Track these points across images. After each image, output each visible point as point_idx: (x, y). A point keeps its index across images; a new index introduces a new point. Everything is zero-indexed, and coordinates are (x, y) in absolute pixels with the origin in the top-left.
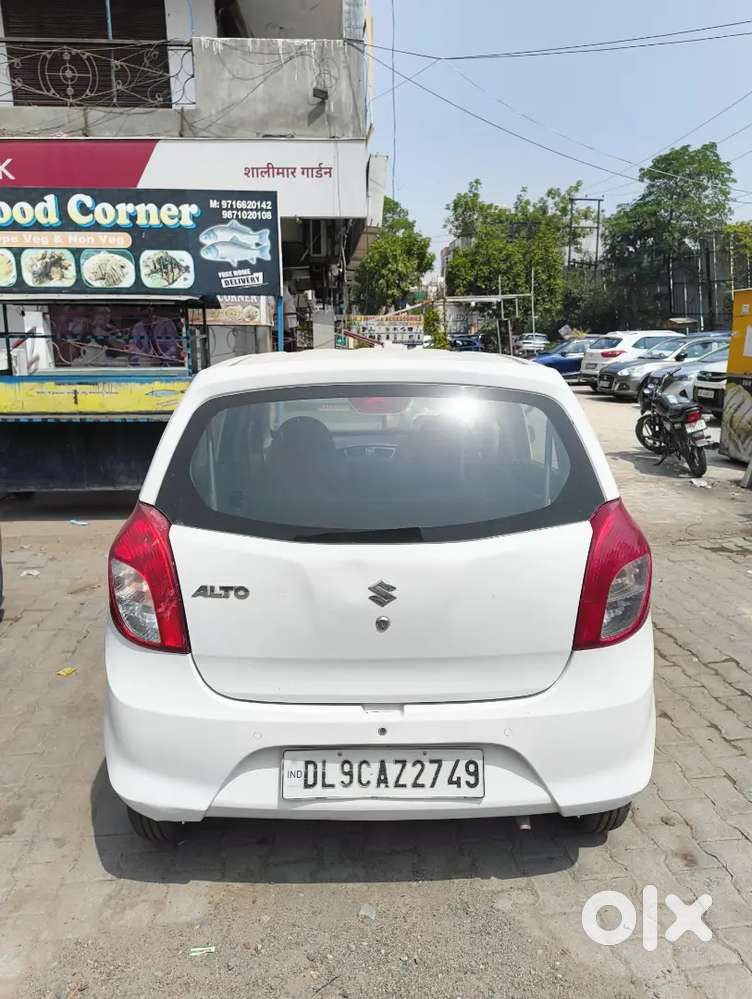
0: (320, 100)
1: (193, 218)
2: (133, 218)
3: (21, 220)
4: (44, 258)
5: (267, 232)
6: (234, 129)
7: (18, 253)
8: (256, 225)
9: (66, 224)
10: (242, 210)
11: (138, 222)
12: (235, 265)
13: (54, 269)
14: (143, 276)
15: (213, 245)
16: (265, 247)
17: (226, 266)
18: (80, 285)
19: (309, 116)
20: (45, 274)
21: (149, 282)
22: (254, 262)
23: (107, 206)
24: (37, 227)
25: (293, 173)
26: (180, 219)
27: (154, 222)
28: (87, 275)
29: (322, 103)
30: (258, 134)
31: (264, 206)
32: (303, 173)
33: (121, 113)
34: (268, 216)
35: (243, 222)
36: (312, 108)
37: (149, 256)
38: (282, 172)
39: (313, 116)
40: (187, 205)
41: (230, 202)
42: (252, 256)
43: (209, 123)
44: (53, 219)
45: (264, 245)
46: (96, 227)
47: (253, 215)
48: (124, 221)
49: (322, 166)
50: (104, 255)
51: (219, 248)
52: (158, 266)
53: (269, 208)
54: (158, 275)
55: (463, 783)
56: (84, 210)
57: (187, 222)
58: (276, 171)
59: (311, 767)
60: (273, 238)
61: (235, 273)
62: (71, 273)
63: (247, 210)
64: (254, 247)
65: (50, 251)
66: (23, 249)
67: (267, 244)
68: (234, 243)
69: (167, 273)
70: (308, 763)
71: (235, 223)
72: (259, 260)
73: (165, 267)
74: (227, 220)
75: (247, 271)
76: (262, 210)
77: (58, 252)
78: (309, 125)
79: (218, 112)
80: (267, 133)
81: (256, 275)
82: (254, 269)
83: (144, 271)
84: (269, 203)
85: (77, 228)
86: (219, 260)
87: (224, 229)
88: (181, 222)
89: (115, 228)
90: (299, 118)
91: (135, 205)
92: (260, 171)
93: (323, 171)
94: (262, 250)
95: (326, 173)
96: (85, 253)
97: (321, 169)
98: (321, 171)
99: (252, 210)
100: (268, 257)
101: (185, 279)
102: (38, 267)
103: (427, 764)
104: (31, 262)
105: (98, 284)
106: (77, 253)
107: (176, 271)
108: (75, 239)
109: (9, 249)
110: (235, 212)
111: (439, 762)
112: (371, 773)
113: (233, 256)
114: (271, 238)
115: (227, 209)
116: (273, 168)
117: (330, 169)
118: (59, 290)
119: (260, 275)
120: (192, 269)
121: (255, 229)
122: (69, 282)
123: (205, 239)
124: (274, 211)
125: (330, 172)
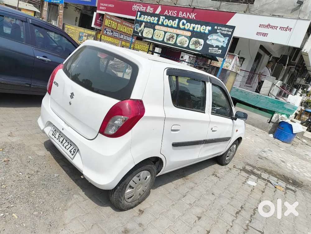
0: (299, 5)
1: (209, 31)
2: (194, 28)
3: (169, 25)
4: (170, 35)
5: (228, 38)
6: (263, 12)
7: (165, 32)
8: (225, 35)
9: (178, 28)
10: (223, 30)
11: (194, 30)
12: (214, 46)
13: (171, 39)
14: (190, 45)
15: (211, 39)
16: (226, 43)
17: (212, 46)
18: (175, 44)
19: (292, 10)
20: (169, 40)
21: (191, 47)
22: (220, 47)
23: (189, 24)
24: (172, 27)
25: (276, 28)
26: (205, 30)
27: (198, 30)
28: (177, 42)
29: (300, 6)
30: (271, 14)
31: (230, 30)
32: (280, 29)
33: (230, 4)
34: (230, 33)
35: (222, 34)
36: (294, 7)
37: (194, 39)
38: (272, 27)
39: (294, 10)
40: (208, 27)
41: (220, 27)
42: (220, 45)
43: (255, 9)
44: (176, 26)
45: (225, 42)
46: (184, 29)
47: (225, 32)
48: (191, 29)
49: (288, 27)
50: (183, 37)
51: (212, 40)
52: (194, 43)
53: (231, 31)
54: (193, 45)
55: (71, 153)
56: (183, 24)
57: (207, 32)
58: (270, 27)
59: (55, 131)
60: (229, 41)
61: (214, 49)
62: (174, 40)
63: (224, 31)
64: (222, 42)
65: (172, 34)
66: (167, 32)
67: (226, 42)
68: (217, 40)
69: (196, 45)
70: (55, 130)
71: (220, 34)
72: (222, 46)
73: (196, 43)
74: (218, 33)
75: (217, 49)
76: (229, 31)
77: (174, 34)
78: (291, 13)
79: (260, 6)
80: (274, 14)
81: (219, 50)
82: (219, 49)
83: (191, 43)
84: (232, 29)
85: (180, 29)
86: (211, 44)
87: (216, 35)
88: (205, 32)
89: (189, 30)
90: (288, 10)
91: (196, 25)
92: (265, 26)
93: (288, 29)
94: (224, 43)
95: (289, 30)
96: (179, 35)
97: (287, 28)
98: (287, 29)
99: (226, 31)
100: (225, 46)
101: (200, 48)
102: (168, 38)
103: (69, 144)
104: (167, 35)
105: (179, 45)
106: (178, 35)
107: (198, 45)
108: (179, 32)
109: (164, 31)
110: (221, 31)
111: (71, 145)
112: (61, 139)
113: (215, 43)
114: (228, 40)
115: (219, 30)
116: (270, 26)
117: (291, 29)
118: (170, 44)
119: (221, 51)
120: (202, 45)
121: (224, 37)
122: (173, 43)
123: (209, 37)
124: (232, 32)
125: (290, 30)
